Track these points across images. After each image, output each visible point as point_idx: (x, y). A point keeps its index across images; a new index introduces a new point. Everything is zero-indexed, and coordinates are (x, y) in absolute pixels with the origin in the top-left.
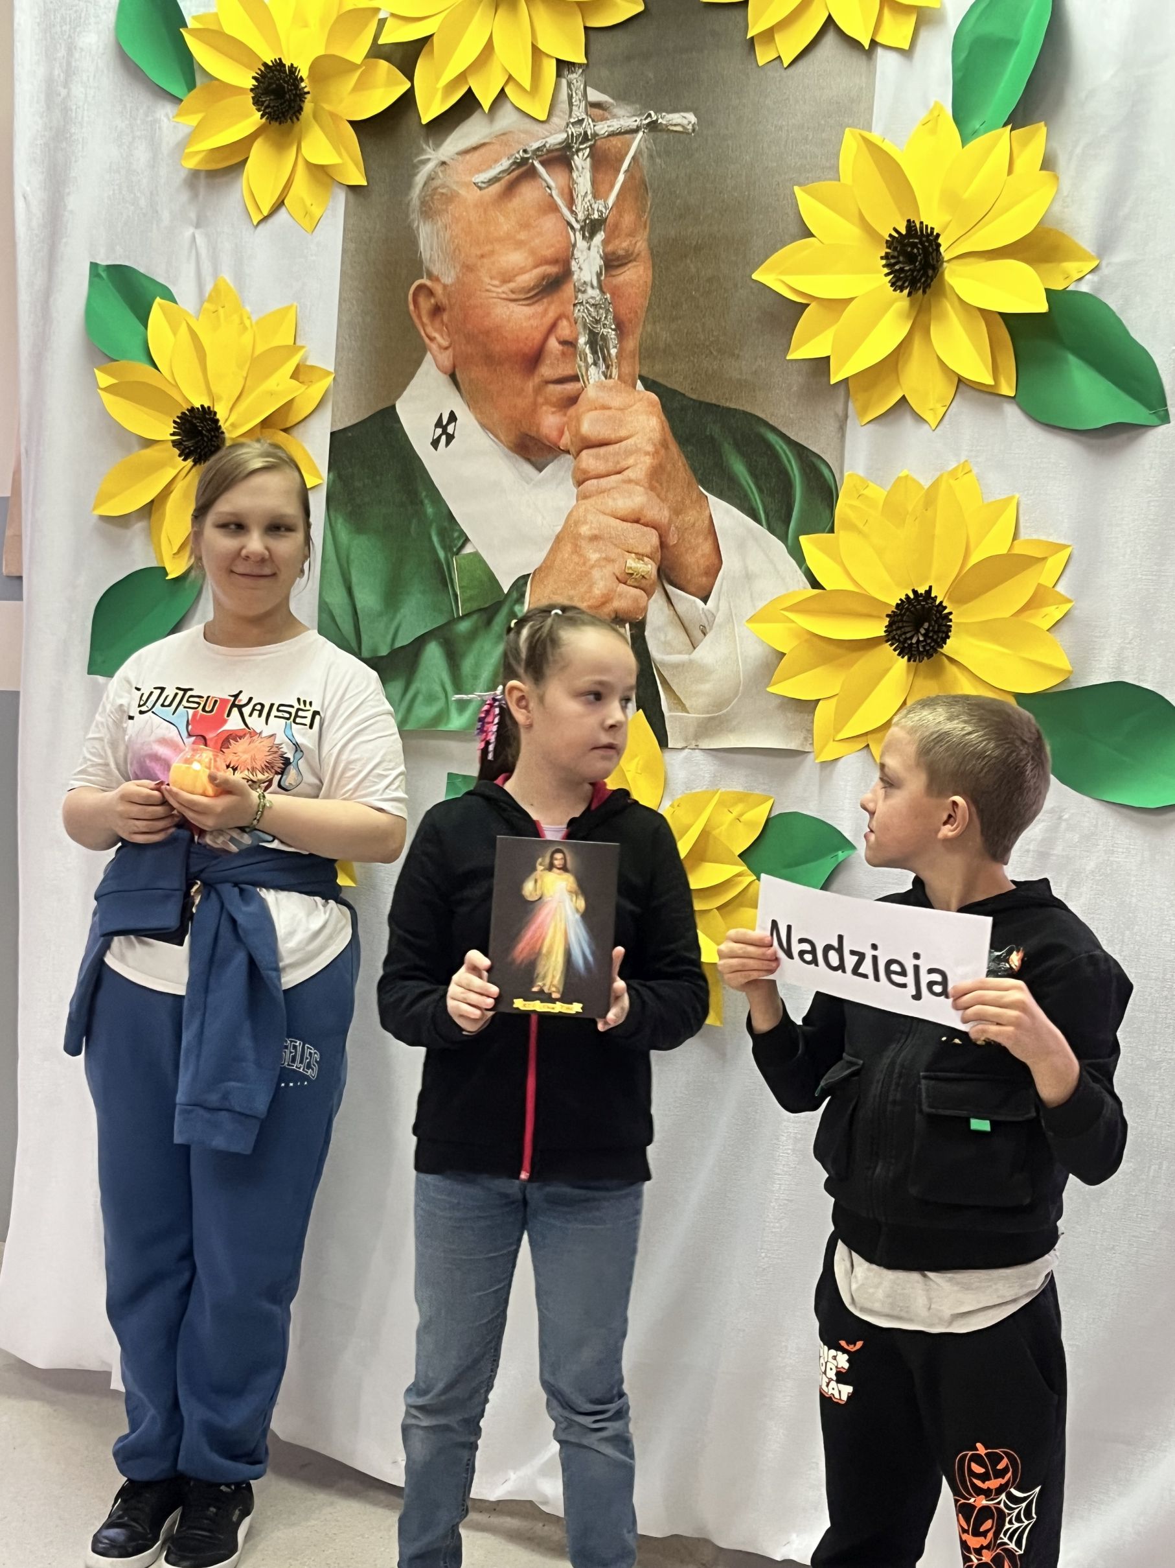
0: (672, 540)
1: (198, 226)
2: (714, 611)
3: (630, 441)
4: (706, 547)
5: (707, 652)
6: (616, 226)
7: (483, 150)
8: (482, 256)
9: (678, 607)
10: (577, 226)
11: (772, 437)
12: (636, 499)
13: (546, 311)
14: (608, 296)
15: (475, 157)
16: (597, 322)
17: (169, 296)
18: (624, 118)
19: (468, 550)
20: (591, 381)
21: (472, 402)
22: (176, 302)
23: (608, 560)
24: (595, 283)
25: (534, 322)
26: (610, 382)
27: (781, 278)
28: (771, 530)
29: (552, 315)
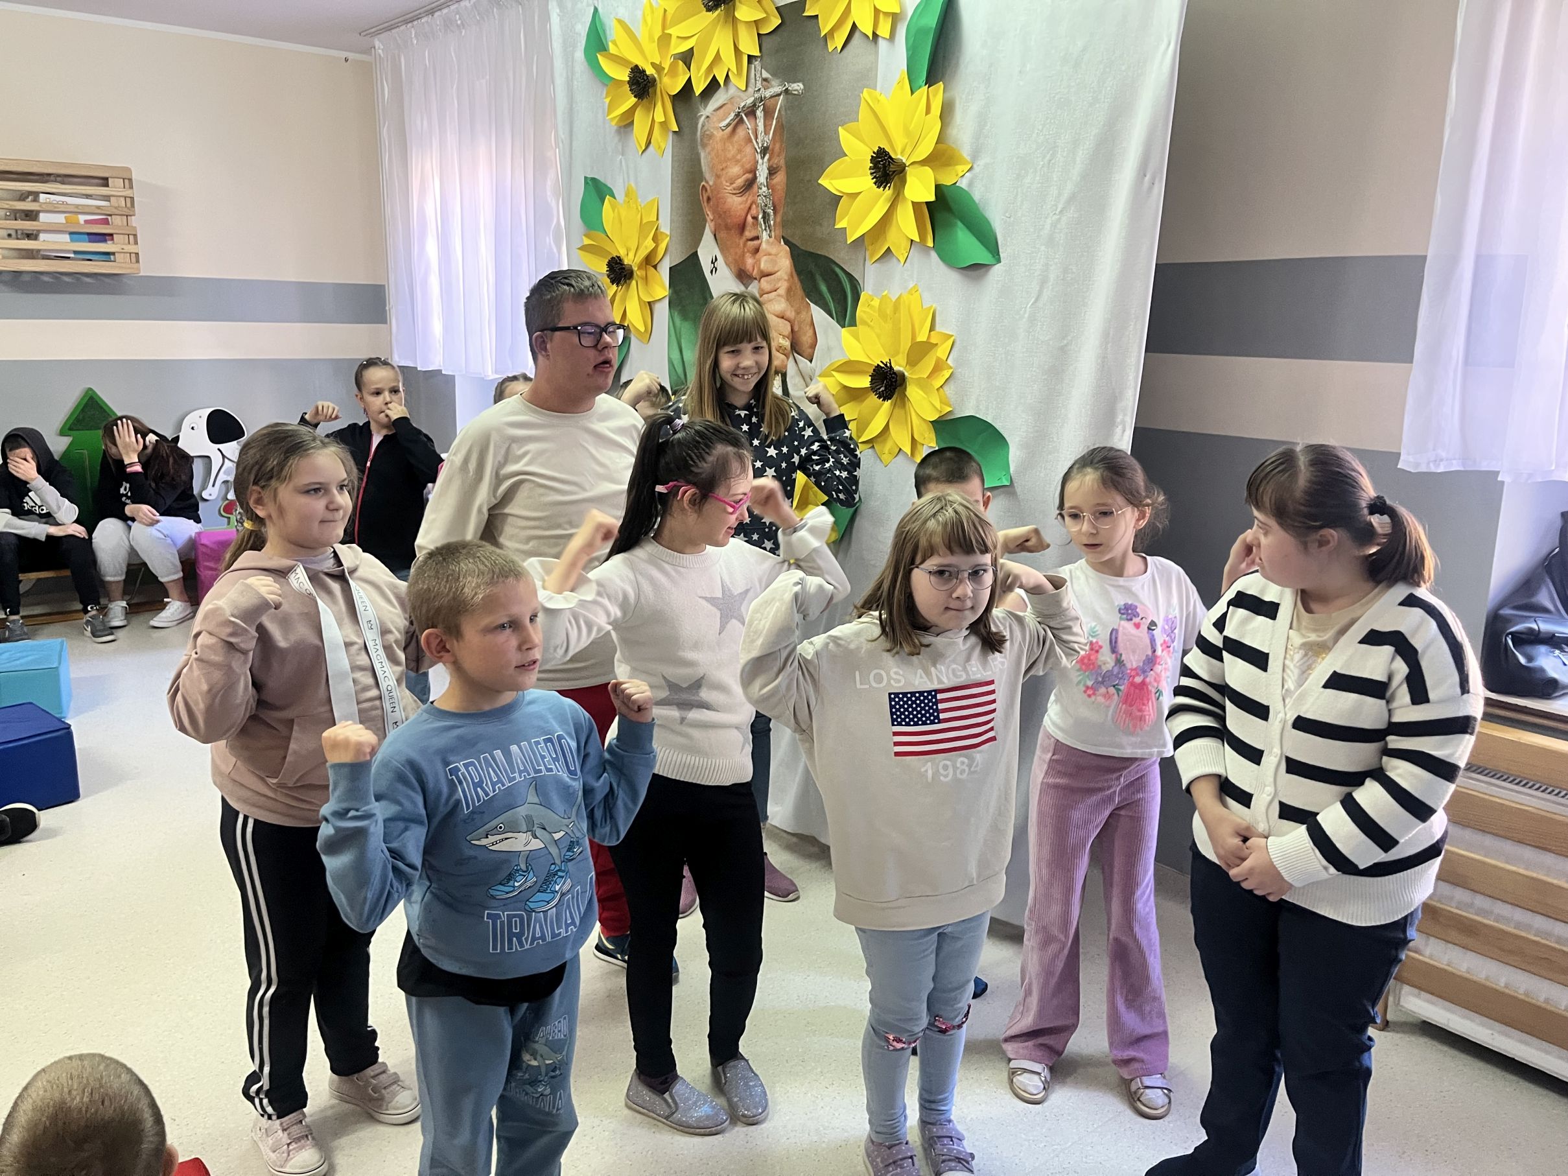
0: (796, 328)
1: (622, 155)
2: (815, 366)
3: (779, 273)
4: (810, 333)
6: (773, 150)
7: (723, 108)
8: (723, 169)
9: (800, 366)
11: (838, 270)
12: (782, 305)
13: (747, 199)
14: (770, 191)
15: (720, 112)
17: (612, 195)
20: (764, 240)
21: (722, 250)
22: (614, 197)
25: (742, 206)
26: (771, 240)
27: (831, 182)
28: (838, 322)
29: (749, 202)
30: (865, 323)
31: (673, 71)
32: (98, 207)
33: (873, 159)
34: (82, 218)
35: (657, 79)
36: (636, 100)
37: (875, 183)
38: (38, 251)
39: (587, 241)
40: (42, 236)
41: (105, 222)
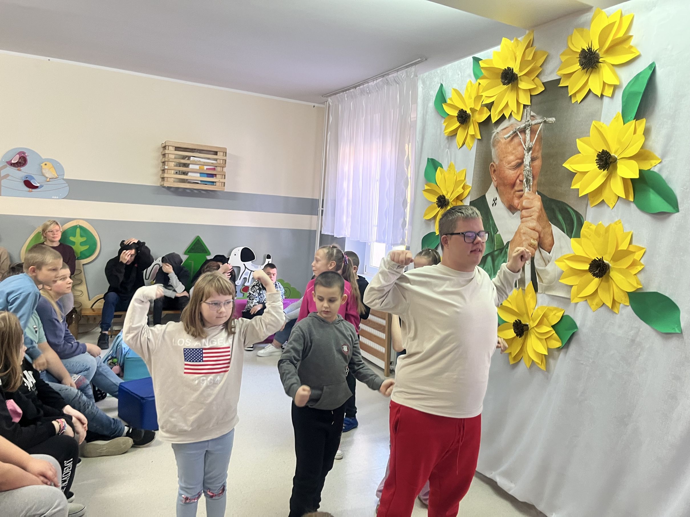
0: (542, 236)
1: (448, 149)
2: (551, 256)
3: (533, 208)
4: (550, 239)
5: (549, 268)
6: (535, 149)
7: (507, 129)
8: (504, 157)
9: (543, 254)
10: (526, 149)
11: (569, 209)
12: (533, 224)
13: (517, 172)
14: (531, 168)
15: (505, 131)
16: (528, 175)
17: (442, 167)
18: (539, 120)
19: (498, 233)
20: (526, 192)
21: (500, 195)
22: (443, 168)
23: (527, 239)
24: (529, 165)
25: (514, 175)
26: (530, 192)
27: (569, 165)
28: (568, 235)
29: (518, 173)
30: (585, 237)
31: (481, 112)
32: (212, 163)
33: (598, 156)
34: (205, 167)
35: (471, 115)
36: (459, 124)
37: (599, 168)
38: (187, 180)
39: (426, 187)
40: (189, 174)
41: (214, 169)
